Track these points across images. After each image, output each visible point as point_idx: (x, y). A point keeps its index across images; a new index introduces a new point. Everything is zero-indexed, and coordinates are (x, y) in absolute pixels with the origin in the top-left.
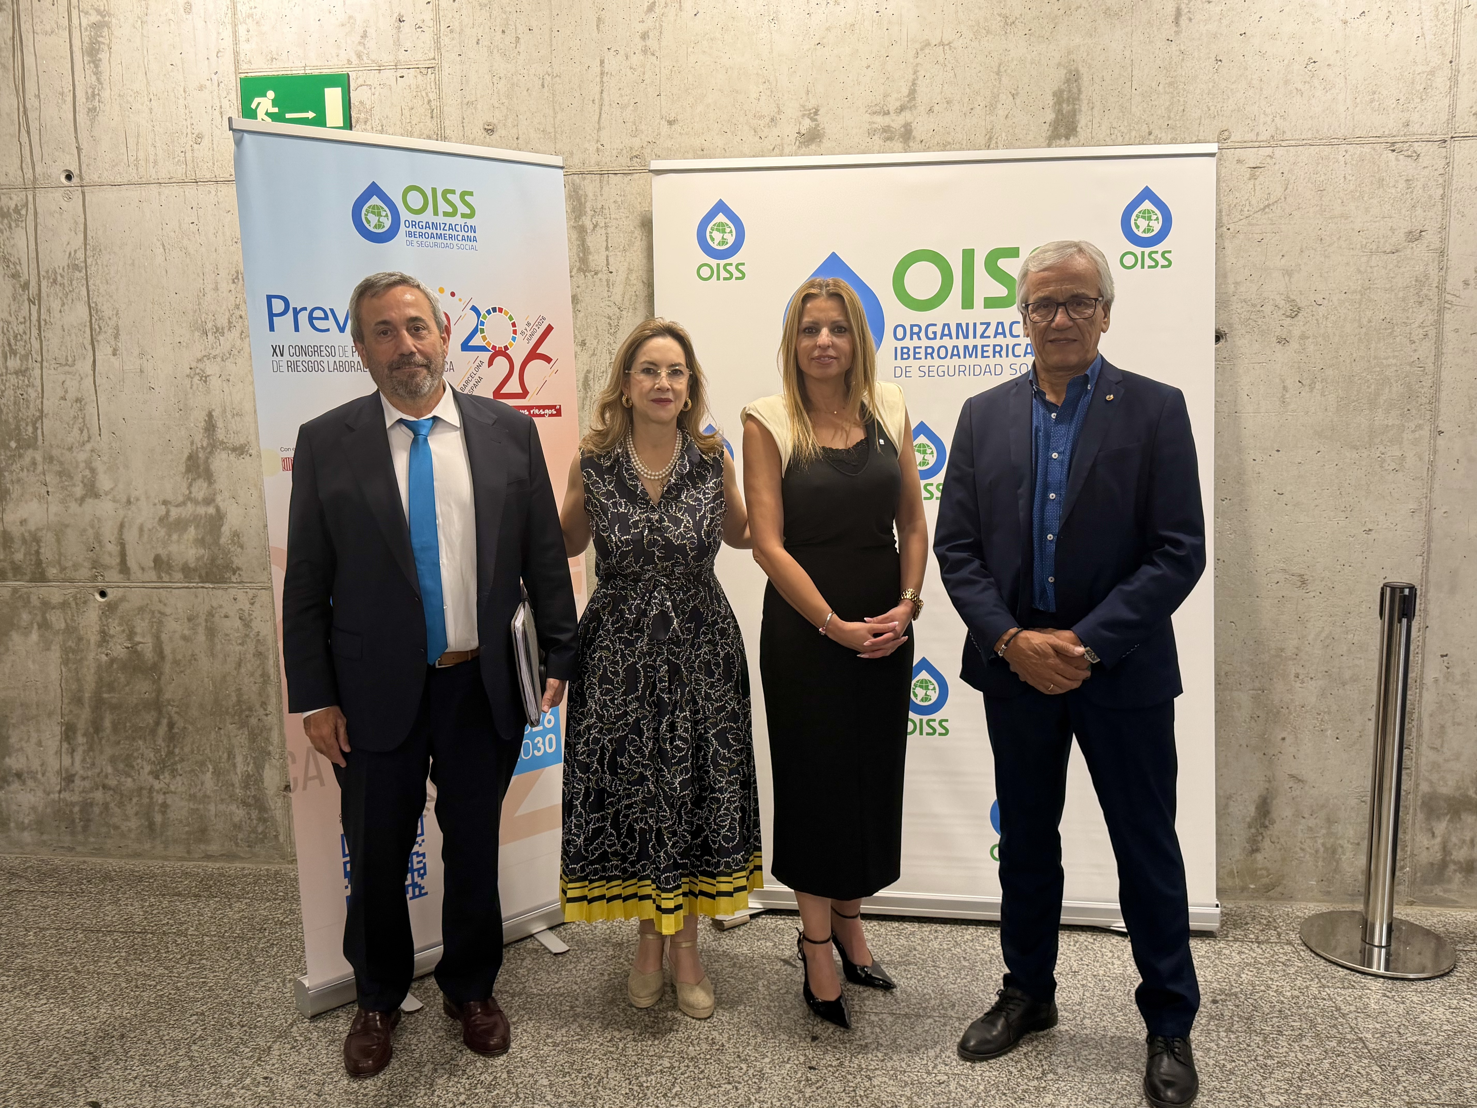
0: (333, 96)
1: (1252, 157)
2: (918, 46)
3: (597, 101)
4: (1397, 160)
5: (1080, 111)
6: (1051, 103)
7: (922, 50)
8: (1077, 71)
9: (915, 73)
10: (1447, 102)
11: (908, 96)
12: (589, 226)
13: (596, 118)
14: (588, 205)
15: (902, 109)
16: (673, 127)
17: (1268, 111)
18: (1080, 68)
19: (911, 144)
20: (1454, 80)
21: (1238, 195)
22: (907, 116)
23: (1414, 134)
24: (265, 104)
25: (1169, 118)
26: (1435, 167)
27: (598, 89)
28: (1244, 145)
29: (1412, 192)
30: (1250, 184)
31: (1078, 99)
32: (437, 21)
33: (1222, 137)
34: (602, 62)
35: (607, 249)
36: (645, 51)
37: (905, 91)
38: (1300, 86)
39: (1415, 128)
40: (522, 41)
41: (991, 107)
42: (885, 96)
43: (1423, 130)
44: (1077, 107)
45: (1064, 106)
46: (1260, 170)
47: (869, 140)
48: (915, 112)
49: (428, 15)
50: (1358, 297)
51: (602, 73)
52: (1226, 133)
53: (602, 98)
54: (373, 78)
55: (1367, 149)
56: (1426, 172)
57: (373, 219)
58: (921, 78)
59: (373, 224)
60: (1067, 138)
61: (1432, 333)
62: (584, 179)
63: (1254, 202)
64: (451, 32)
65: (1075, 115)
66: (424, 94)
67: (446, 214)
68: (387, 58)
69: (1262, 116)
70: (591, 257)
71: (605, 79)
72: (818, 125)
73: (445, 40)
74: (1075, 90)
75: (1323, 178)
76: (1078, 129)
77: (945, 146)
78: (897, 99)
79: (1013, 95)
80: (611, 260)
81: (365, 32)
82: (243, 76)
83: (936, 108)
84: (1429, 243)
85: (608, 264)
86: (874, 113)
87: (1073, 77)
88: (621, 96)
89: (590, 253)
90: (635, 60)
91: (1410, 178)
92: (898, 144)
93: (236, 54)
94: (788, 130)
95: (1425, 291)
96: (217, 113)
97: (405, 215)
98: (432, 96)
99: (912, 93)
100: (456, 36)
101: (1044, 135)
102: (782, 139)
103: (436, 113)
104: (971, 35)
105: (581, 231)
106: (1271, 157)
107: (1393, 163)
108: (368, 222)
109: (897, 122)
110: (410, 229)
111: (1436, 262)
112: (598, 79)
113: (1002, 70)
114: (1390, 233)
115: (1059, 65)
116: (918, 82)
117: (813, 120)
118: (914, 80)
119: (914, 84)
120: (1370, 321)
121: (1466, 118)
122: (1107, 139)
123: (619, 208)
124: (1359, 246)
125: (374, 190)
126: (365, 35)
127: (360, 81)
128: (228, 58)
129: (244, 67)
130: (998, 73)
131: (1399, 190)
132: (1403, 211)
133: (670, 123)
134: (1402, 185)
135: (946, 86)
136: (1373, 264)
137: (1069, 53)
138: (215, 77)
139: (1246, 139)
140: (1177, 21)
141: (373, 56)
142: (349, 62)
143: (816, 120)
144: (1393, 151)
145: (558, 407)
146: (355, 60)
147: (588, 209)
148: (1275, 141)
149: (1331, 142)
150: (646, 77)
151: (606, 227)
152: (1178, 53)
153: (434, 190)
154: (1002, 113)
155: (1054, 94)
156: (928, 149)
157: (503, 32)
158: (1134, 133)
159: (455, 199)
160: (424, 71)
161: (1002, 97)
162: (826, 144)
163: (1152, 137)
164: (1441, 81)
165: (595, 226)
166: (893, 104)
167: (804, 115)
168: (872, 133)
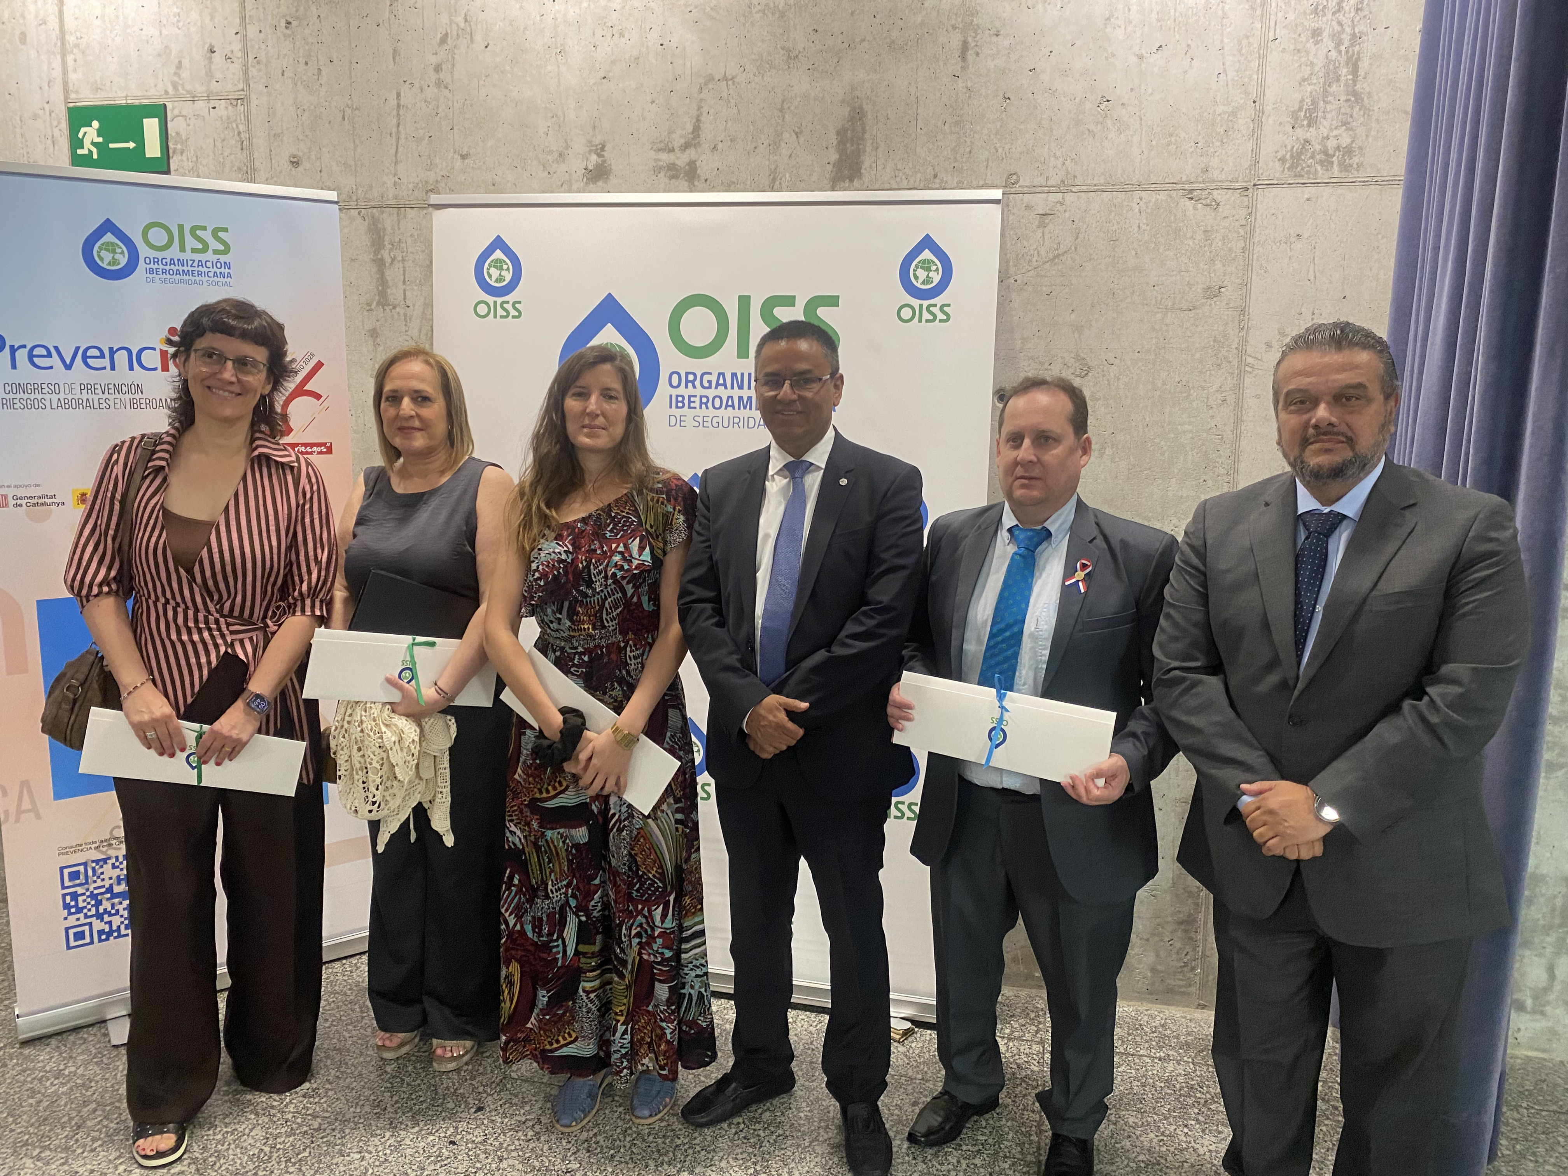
0: (151, 126)
1: (1040, 203)
2: (701, 81)
3: (394, 135)
4: (1195, 208)
5: (865, 151)
6: (835, 143)
7: (706, 84)
8: (861, 108)
9: (700, 108)
10: (1249, 145)
11: (692, 133)
12: (388, 260)
13: (394, 151)
14: (387, 238)
15: (686, 146)
16: (466, 161)
17: (1058, 154)
18: (864, 106)
19: (696, 183)
20: (1258, 122)
21: (1026, 244)
22: (692, 153)
23: (1214, 181)
24: (90, 134)
25: (956, 160)
26: (1237, 217)
27: (395, 121)
28: (1032, 190)
29: (1211, 245)
30: (1039, 233)
31: (863, 139)
32: (245, 51)
33: (1010, 183)
34: (398, 95)
35: (404, 282)
36: (439, 84)
37: (689, 127)
38: (1092, 127)
39: (1215, 174)
40: (323, 73)
41: (775, 146)
42: (671, 132)
43: (1223, 177)
44: (861, 147)
45: (848, 145)
46: (1050, 217)
47: (654, 177)
48: (699, 150)
49: (237, 46)
50: (1152, 356)
51: (399, 106)
52: (1015, 177)
53: (398, 132)
54: (187, 109)
55: (1162, 196)
56: (1225, 223)
57: (107, 256)
58: (705, 114)
59: (106, 261)
60: (852, 181)
61: (1231, 399)
62: (383, 212)
63: (1043, 252)
64: (258, 63)
65: (859, 156)
66: (234, 126)
67: (194, 250)
68: (200, 89)
69: (1052, 159)
70: (389, 291)
71: (401, 112)
72: (604, 162)
73: (253, 71)
74: (859, 129)
75: (1116, 226)
76: (863, 171)
77: (729, 186)
78: (681, 136)
79: (796, 134)
80: (408, 294)
81: (180, 62)
82: (71, 105)
83: (720, 145)
84: (1229, 300)
85: (405, 299)
86: (659, 150)
87: (857, 115)
88: (417, 129)
89: (388, 287)
90: (430, 92)
91: (1209, 229)
92: (684, 184)
93: (65, 84)
94: (576, 165)
95: (1224, 353)
96: (49, 142)
97: (144, 251)
98: (242, 128)
99: (697, 129)
100: (262, 67)
101: (828, 176)
102: (570, 175)
103: (246, 145)
104: (755, 70)
105: (380, 264)
106: (1061, 204)
107: (1190, 212)
108: (102, 259)
109: (681, 159)
110: (152, 266)
111: (1237, 322)
112: (395, 112)
113: (786, 106)
114: (1187, 289)
115: (843, 101)
116: (703, 119)
117: (599, 156)
118: (698, 116)
119: (698, 120)
120: (1164, 383)
121: (1271, 164)
122: (892, 182)
123: (415, 241)
124: (1154, 301)
125: (108, 226)
126: (179, 66)
127: (176, 112)
128: (58, 88)
129: (73, 96)
130: (781, 110)
131: (1196, 242)
132: (1201, 265)
133: (463, 157)
134: (1200, 236)
135: (730, 123)
136: (1168, 321)
137: (853, 89)
138: (47, 107)
139: (1036, 183)
140: (963, 57)
141: (188, 87)
142: (166, 93)
143: (603, 156)
144: (1191, 199)
145: (328, 445)
146: (171, 90)
147: (386, 243)
148: (1065, 187)
149: (1126, 188)
150: (440, 110)
151: (403, 260)
152: (964, 90)
153: (181, 227)
154: (785, 152)
155: (838, 133)
156: (712, 189)
157: (306, 63)
158: (919, 175)
159: (207, 235)
160: (234, 102)
161: (786, 135)
162: (613, 180)
163: (937, 181)
164: (1243, 122)
165: (393, 260)
166: (678, 141)
167: (590, 151)
168: (657, 170)
